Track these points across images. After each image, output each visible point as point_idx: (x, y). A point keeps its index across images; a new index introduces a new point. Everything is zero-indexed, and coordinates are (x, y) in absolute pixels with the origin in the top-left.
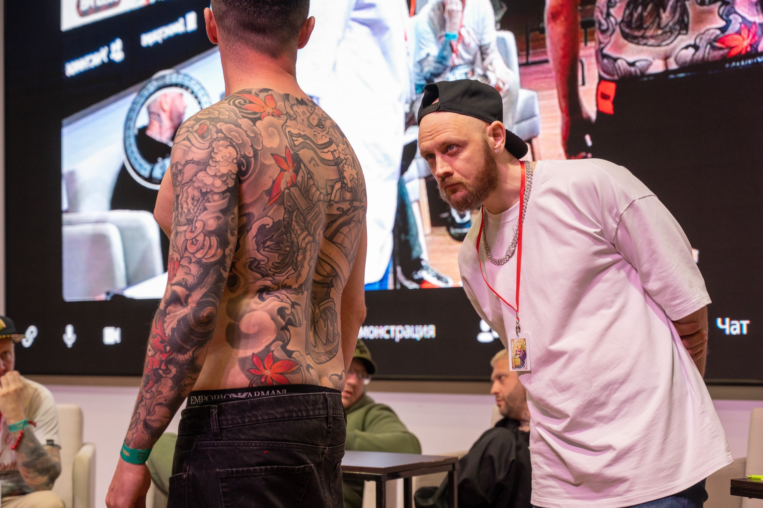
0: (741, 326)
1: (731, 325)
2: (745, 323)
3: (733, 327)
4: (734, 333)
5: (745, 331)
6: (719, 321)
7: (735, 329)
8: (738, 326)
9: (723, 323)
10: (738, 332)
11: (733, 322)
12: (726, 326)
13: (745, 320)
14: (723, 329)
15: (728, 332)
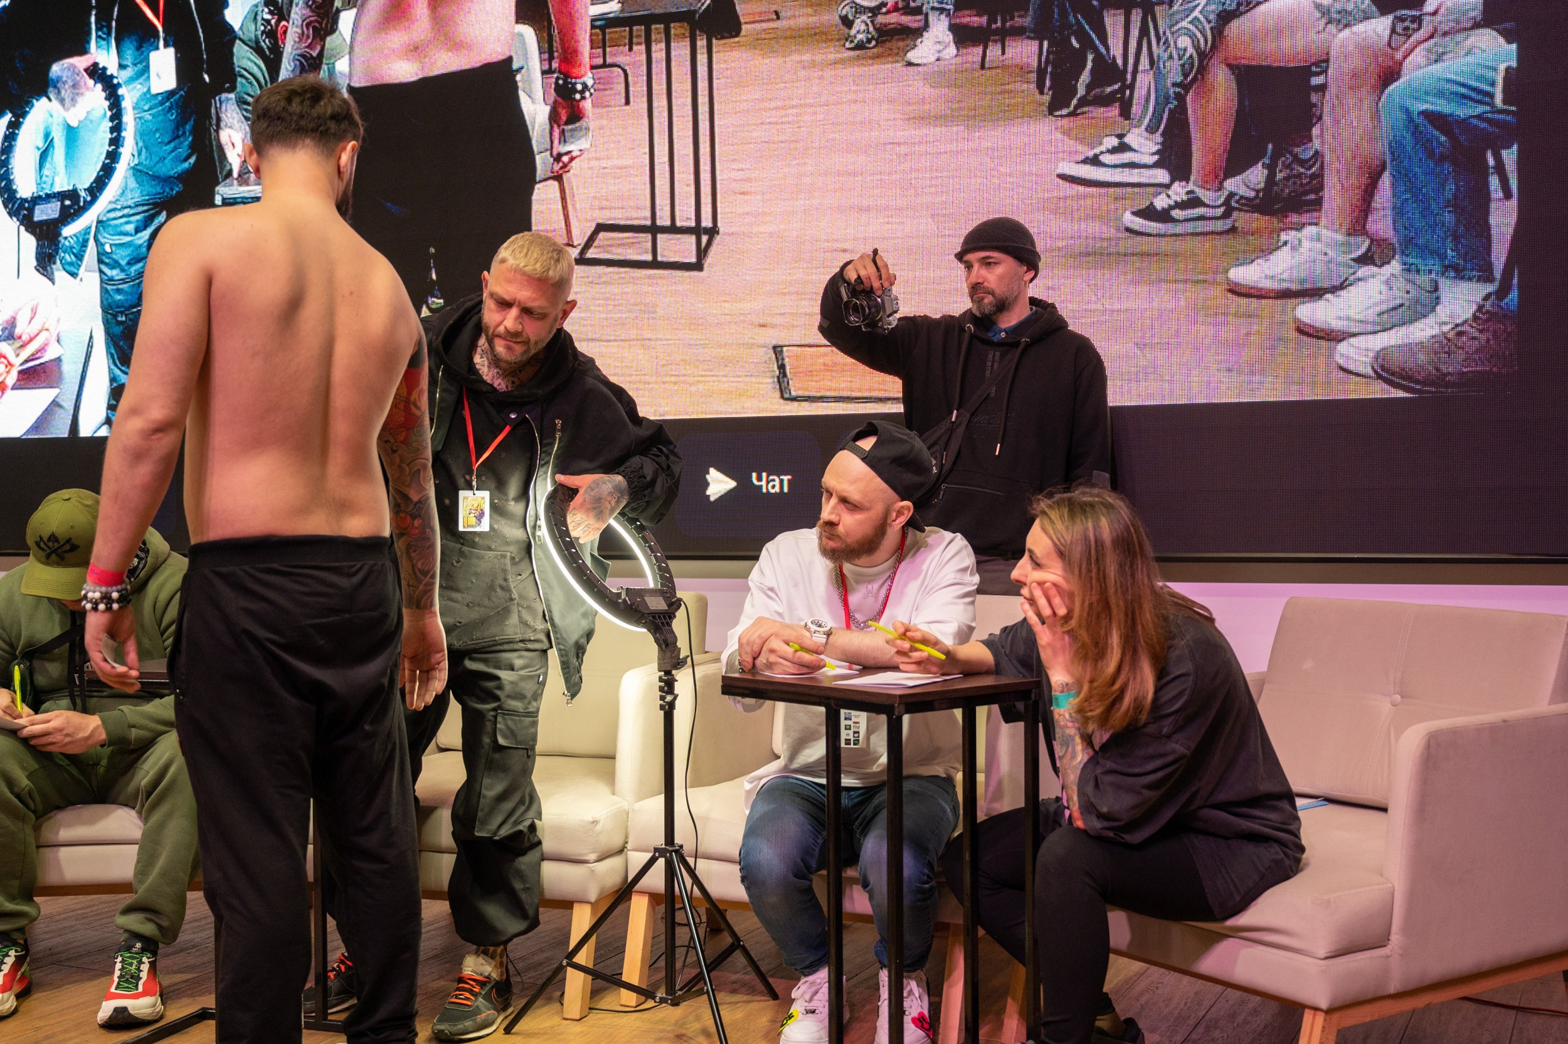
0: (781, 481)
1: (768, 482)
2: (786, 478)
3: (771, 484)
4: (773, 491)
5: (786, 490)
6: (754, 475)
7: (773, 487)
8: (777, 483)
9: (759, 479)
10: (777, 489)
11: (771, 477)
12: (764, 483)
13: (786, 475)
14: (761, 486)
15: (764, 490)
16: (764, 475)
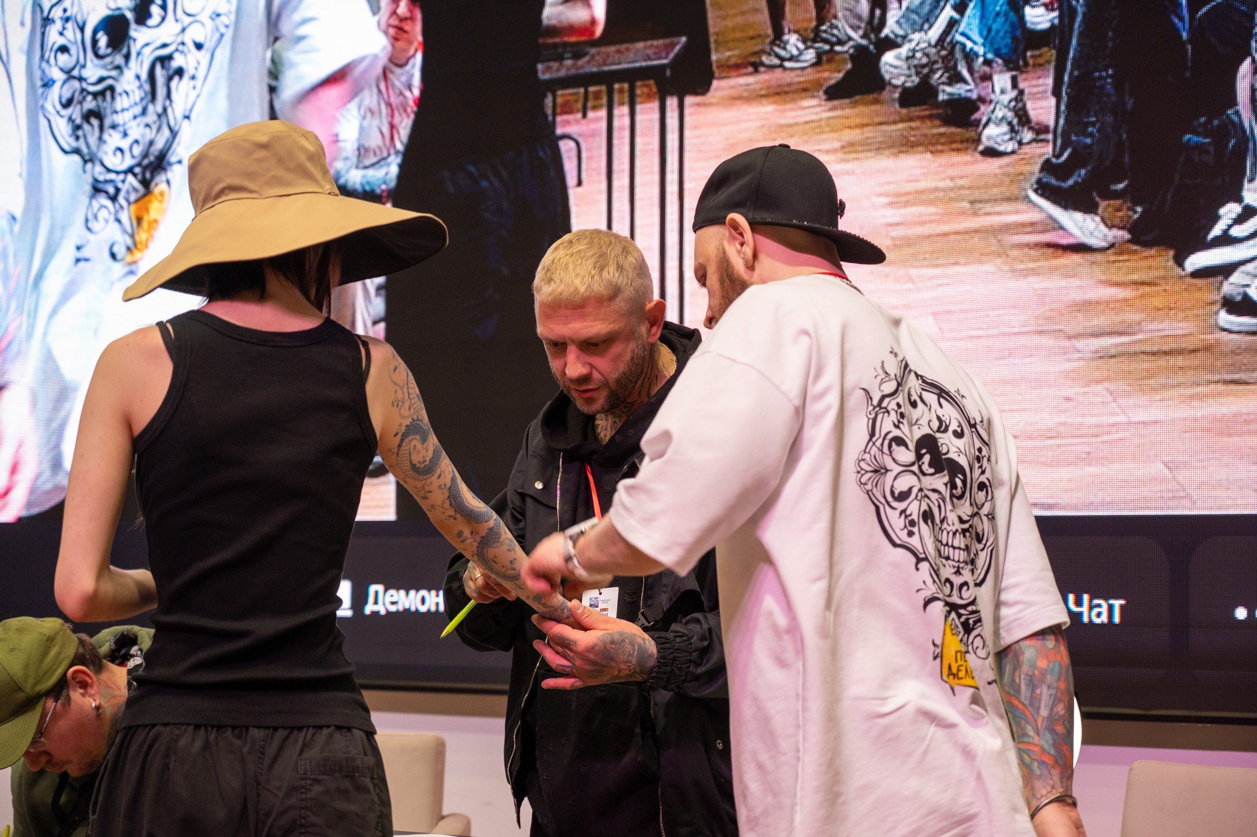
0: (1111, 608)
1: (1091, 608)
2: (1117, 603)
3: (1095, 611)
4: (1097, 621)
5: (1117, 619)
6: (1071, 597)
7: (1099, 615)
8: (1104, 610)
9: (1079, 603)
10: (1104, 618)
11: (1096, 602)
12: (1084, 609)
13: (1117, 598)
14: (1080, 614)
15: (1086, 619)
16: (1086, 597)
